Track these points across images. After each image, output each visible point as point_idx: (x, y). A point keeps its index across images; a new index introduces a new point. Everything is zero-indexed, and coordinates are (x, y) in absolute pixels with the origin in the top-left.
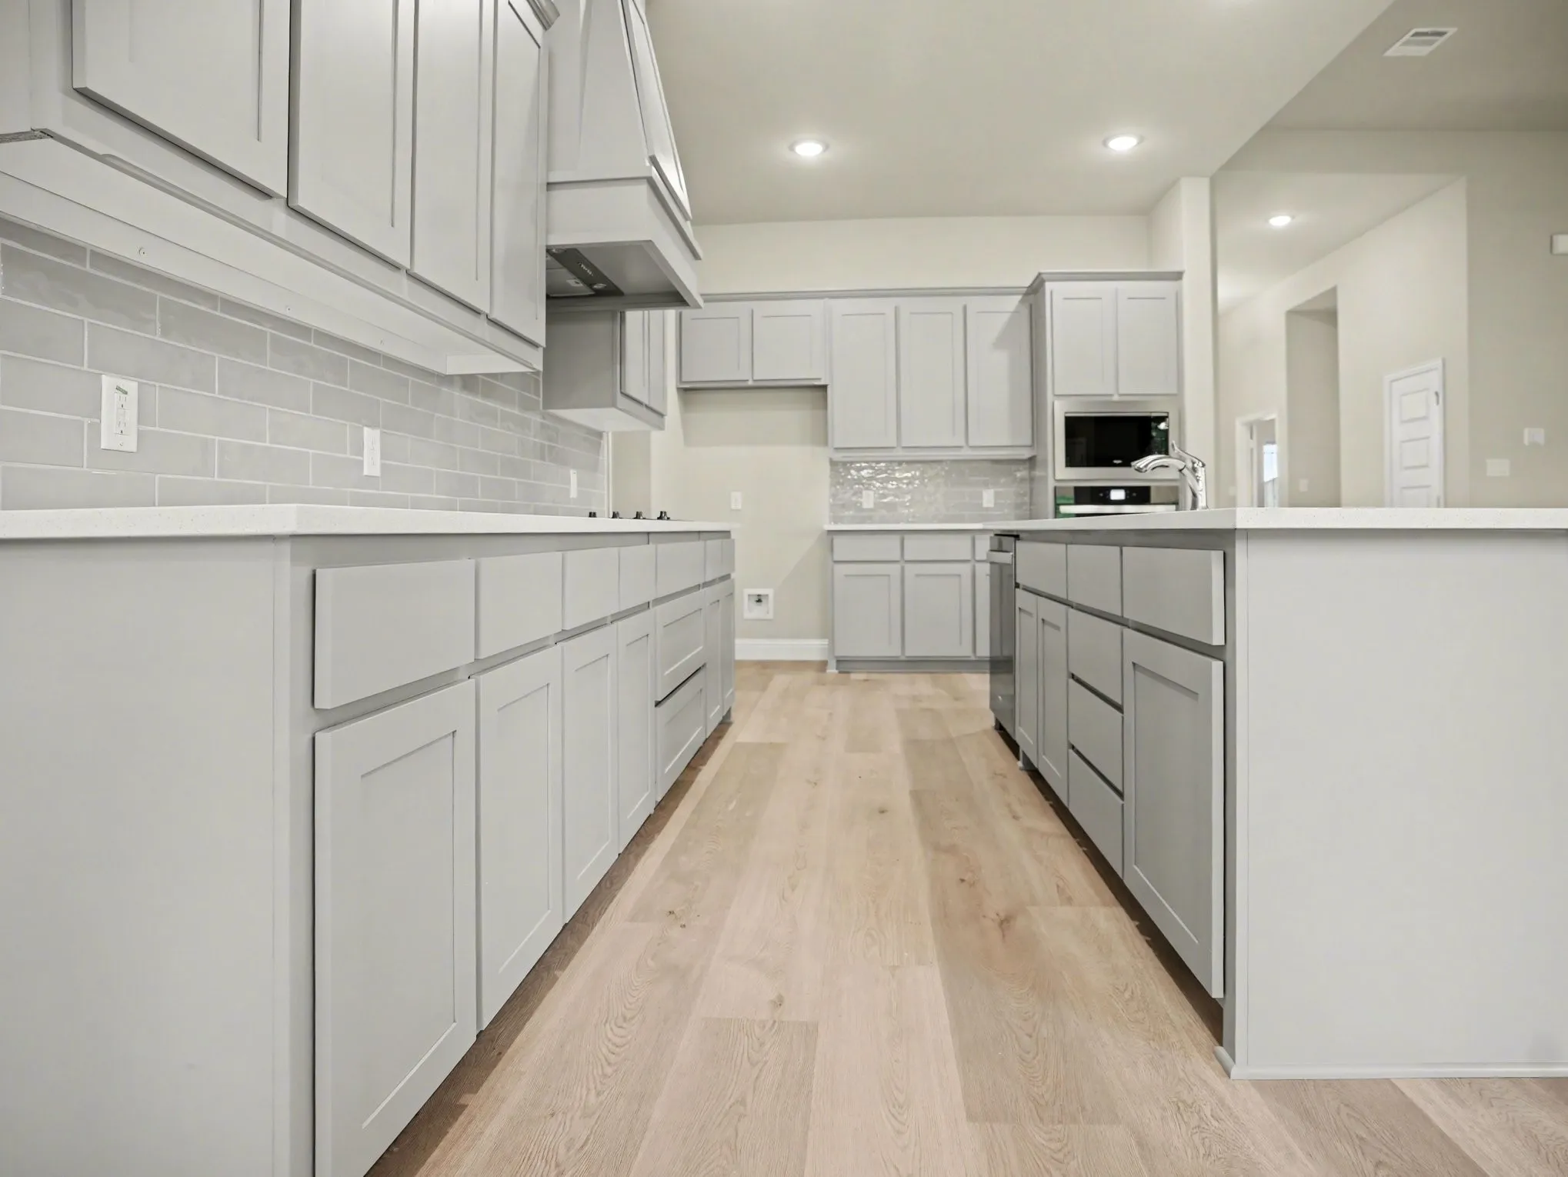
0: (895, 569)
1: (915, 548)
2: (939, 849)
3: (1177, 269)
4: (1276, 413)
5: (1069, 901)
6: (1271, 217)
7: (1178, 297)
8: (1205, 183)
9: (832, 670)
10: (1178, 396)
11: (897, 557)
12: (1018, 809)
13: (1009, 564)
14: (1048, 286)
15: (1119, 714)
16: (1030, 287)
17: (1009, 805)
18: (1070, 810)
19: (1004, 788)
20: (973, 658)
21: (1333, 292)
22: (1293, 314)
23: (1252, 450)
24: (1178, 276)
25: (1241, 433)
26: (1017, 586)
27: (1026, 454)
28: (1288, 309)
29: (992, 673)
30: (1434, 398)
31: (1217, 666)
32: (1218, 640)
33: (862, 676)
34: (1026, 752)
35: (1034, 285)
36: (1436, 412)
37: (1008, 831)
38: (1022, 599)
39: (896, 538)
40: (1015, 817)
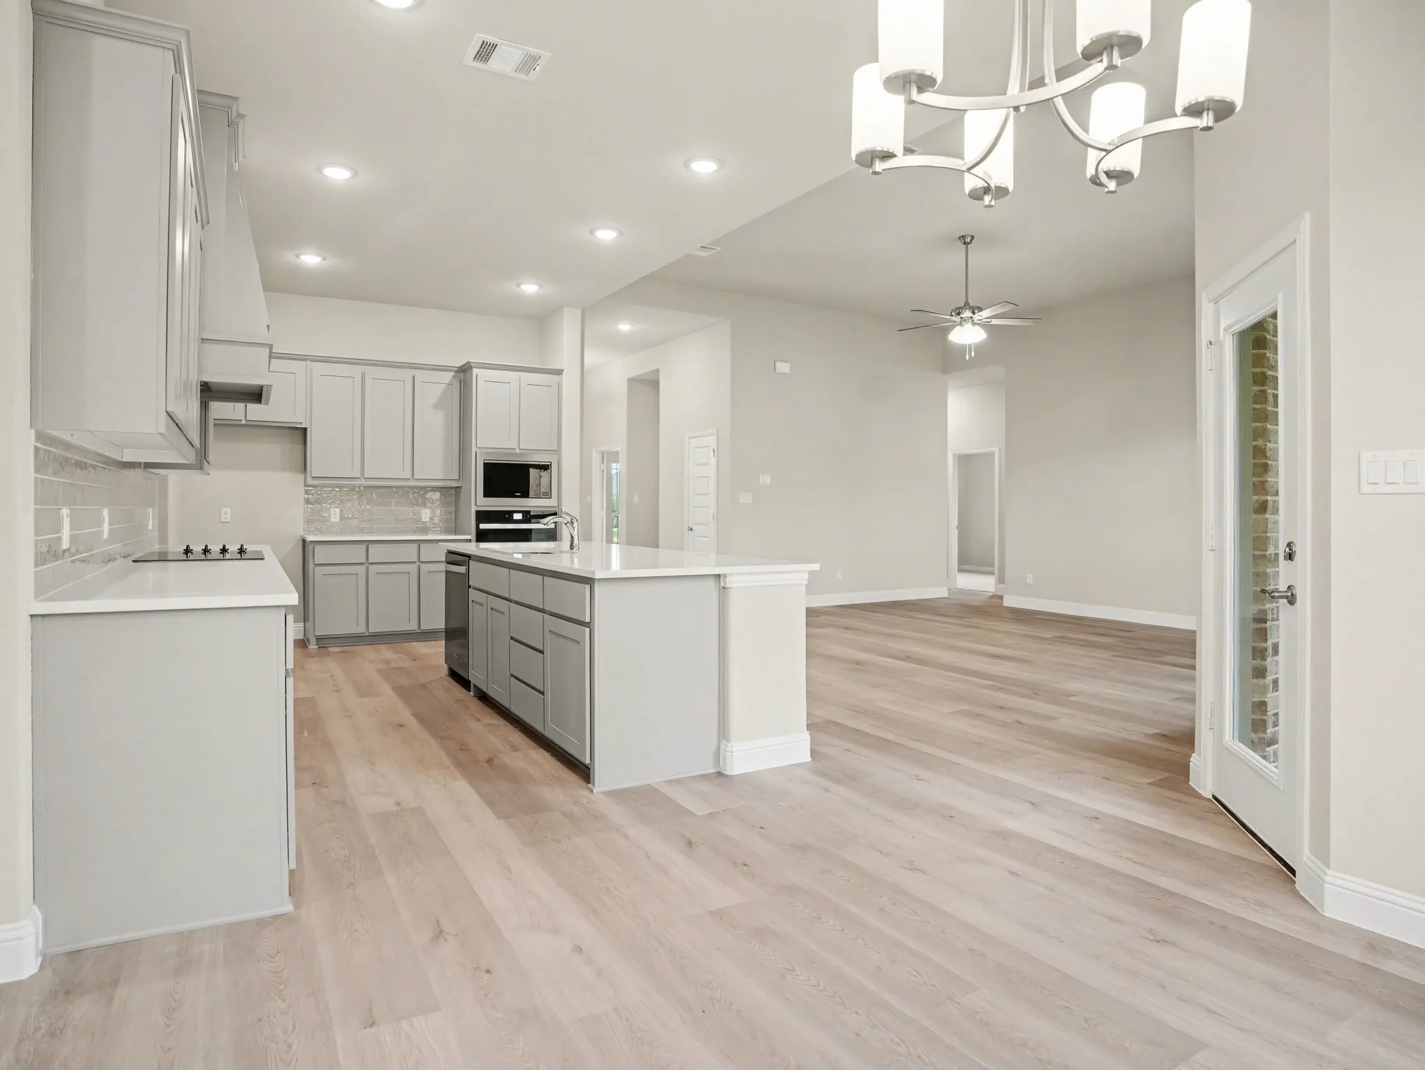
0: (361, 570)
1: (376, 553)
2: (442, 738)
3: (557, 367)
4: (620, 446)
5: (517, 750)
6: (618, 324)
7: (559, 385)
8: (579, 312)
9: (313, 646)
10: (558, 452)
11: (364, 560)
12: (479, 716)
13: (464, 574)
14: (475, 371)
15: (542, 655)
16: (460, 367)
17: (472, 715)
18: (512, 710)
19: (467, 708)
20: (418, 631)
21: (657, 372)
22: (631, 381)
23: (603, 470)
24: (559, 372)
25: (596, 458)
26: (469, 587)
27: (455, 484)
28: (629, 377)
29: (446, 640)
30: (711, 453)
31: (588, 630)
32: (588, 620)
33: (338, 649)
34: (476, 684)
35: (466, 366)
36: (713, 461)
37: (474, 725)
38: (473, 594)
39: (363, 547)
40: (478, 720)
